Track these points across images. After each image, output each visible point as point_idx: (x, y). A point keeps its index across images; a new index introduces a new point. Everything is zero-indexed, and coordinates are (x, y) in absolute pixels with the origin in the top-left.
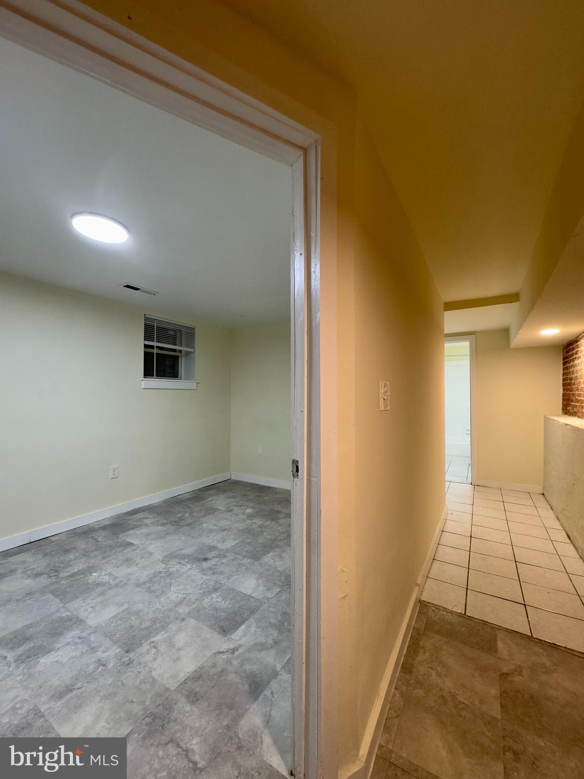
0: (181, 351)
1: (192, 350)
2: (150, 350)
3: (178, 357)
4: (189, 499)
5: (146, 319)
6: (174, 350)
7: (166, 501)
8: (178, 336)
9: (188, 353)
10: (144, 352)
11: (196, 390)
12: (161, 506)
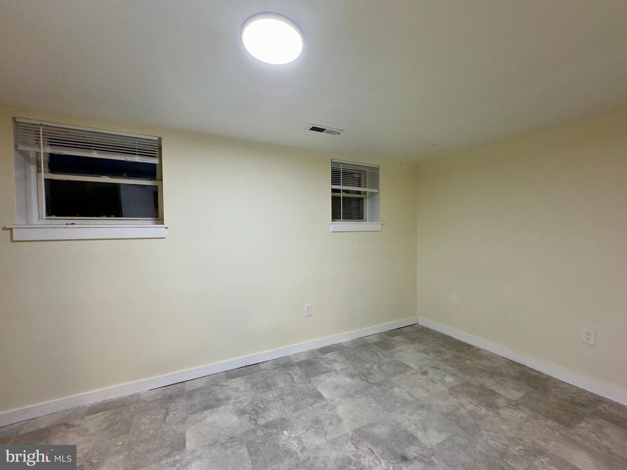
0: (365, 193)
1: (376, 191)
2: (337, 194)
3: (363, 199)
4: (376, 343)
5: (333, 163)
6: (359, 193)
7: (354, 342)
8: (362, 178)
9: (373, 194)
10: (332, 196)
11: (381, 231)
12: (350, 348)
